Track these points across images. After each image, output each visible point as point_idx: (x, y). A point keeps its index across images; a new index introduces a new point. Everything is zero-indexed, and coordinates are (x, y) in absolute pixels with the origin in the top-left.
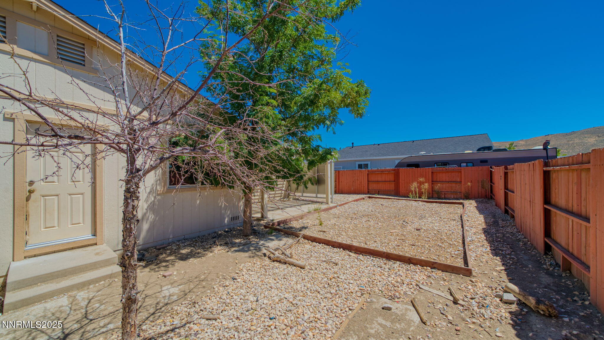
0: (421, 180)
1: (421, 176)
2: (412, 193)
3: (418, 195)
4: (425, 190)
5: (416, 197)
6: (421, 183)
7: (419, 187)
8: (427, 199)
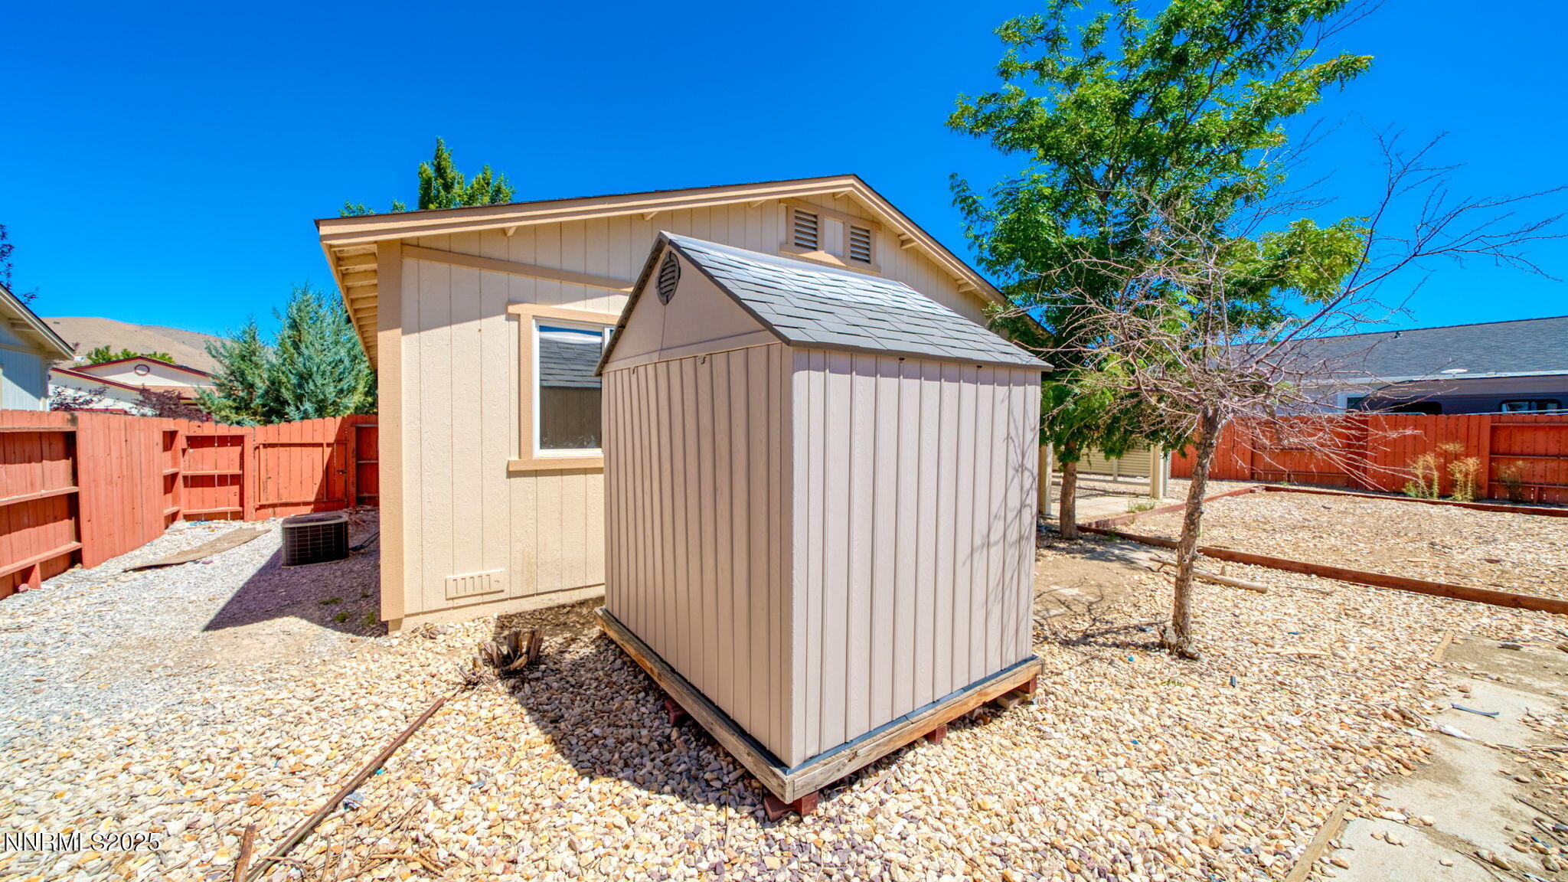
0: (1450, 447)
1: (1452, 437)
2: (1416, 485)
3: (1436, 489)
4: (1466, 475)
5: (1431, 494)
6: (1449, 457)
7: (1443, 469)
8: (1471, 500)
